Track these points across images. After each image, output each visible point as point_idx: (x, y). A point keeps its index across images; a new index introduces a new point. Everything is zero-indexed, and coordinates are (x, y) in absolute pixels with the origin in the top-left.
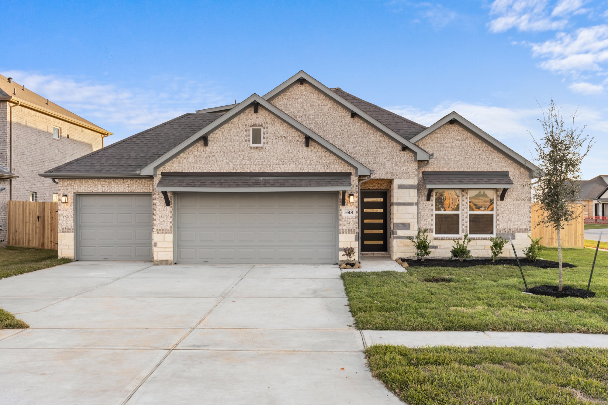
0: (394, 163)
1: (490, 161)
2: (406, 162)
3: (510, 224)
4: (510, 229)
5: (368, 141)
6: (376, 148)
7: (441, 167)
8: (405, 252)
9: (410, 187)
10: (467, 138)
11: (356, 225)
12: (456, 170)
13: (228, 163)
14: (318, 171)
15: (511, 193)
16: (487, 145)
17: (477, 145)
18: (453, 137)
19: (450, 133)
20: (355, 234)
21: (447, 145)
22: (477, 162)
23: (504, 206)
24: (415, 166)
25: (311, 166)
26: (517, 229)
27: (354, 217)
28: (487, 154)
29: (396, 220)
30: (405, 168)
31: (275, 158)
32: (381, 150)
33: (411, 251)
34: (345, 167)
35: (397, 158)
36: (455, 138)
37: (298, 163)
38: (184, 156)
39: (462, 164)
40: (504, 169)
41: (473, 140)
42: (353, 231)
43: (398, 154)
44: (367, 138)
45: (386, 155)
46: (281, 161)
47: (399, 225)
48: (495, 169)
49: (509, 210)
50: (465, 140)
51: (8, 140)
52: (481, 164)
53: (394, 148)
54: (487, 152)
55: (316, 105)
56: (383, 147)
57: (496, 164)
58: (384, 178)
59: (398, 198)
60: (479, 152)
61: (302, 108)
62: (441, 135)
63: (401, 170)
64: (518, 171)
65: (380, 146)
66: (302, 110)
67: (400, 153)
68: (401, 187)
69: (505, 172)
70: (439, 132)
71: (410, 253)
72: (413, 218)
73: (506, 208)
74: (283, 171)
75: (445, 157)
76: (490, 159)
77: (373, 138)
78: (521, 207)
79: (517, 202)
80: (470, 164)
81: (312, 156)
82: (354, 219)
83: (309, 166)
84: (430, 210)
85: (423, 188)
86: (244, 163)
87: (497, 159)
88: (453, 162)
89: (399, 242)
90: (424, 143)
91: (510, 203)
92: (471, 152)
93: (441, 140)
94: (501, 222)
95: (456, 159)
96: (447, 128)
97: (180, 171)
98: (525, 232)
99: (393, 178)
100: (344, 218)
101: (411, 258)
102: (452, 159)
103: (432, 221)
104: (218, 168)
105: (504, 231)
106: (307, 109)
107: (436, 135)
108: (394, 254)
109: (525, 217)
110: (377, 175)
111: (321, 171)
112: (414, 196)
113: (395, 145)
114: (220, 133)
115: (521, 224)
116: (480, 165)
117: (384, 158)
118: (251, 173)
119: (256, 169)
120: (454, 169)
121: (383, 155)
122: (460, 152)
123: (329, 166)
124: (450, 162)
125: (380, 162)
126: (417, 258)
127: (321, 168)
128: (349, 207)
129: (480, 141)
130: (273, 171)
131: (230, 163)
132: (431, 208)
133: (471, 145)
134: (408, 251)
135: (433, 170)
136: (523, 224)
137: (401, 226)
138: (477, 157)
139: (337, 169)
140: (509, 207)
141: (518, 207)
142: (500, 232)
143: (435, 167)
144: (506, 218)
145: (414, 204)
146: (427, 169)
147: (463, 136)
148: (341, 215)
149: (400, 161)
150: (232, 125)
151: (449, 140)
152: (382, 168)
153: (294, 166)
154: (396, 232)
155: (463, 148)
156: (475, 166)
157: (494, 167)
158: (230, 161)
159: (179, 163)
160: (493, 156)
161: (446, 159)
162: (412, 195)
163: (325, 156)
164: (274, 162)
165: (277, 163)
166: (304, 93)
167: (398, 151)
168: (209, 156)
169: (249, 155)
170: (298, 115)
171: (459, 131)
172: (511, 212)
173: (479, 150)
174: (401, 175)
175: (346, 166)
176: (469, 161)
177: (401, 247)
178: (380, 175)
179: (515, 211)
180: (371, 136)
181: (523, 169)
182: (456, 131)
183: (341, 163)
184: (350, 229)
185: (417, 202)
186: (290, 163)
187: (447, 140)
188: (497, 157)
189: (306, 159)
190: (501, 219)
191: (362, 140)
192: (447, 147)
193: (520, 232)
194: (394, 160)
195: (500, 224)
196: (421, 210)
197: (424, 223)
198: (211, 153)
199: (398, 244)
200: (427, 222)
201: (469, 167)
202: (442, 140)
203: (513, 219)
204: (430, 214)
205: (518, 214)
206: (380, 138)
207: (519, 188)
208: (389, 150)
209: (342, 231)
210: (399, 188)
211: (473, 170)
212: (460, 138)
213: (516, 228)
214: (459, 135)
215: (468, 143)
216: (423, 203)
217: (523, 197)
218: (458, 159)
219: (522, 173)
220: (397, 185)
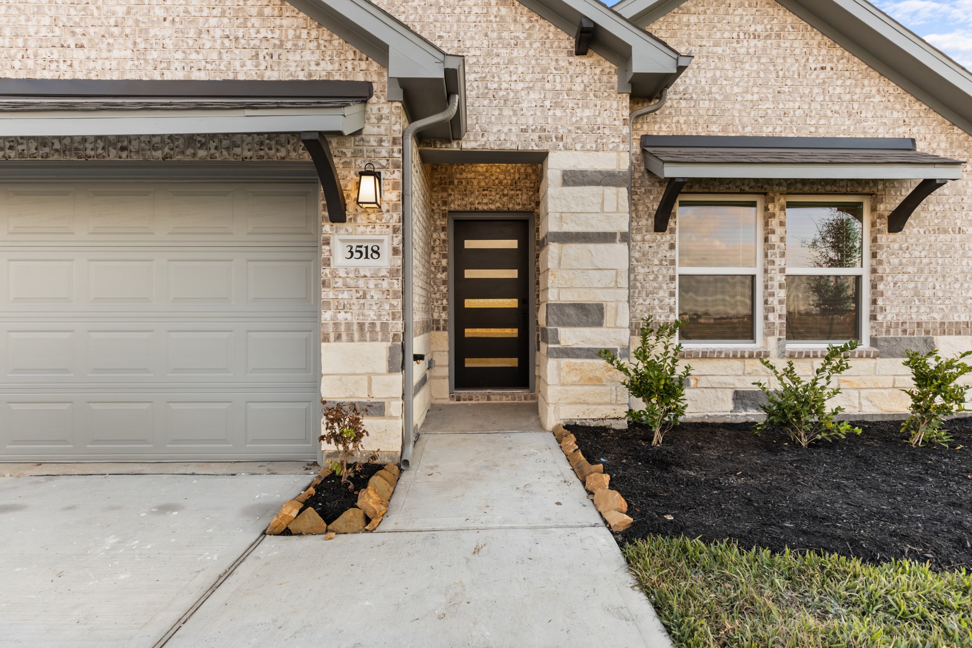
0: (549, 95)
1: (856, 106)
2: (591, 95)
3: (918, 307)
4: (919, 324)
5: (459, 21)
6: (486, 43)
7: (701, 121)
8: (588, 404)
9: (605, 179)
11: (392, 305)
14: (231, 77)
16: (847, 54)
17: (815, 52)
18: (740, 26)
19: (731, 11)
20: (389, 344)
21: (719, 50)
22: (816, 106)
23: (901, 249)
24: (621, 105)
25: (201, 57)
26: (942, 324)
27: (384, 273)
28: (848, 82)
29: (555, 291)
30: (587, 112)
31: (47, 21)
32: (503, 52)
33: (607, 399)
34: (346, 60)
35: (558, 79)
36: (745, 29)
37: (146, 40)
39: (769, 111)
40: (901, 132)
41: (803, 36)
42: (378, 328)
44: (458, 10)
45: (521, 69)
46: (73, 33)
47: (568, 311)
48: (873, 131)
49: (914, 263)
50: (778, 36)
52: (829, 113)
53: (548, 45)
54: (847, 74)
56: (513, 42)
57: (875, 116)
59: (561, 217)
60: (823, 75)
62: (702, 17)
63: (574, 120)
64: (943, 137)
65: (500, 38)
67: (570, 63)
68: (572, 178)
69: (905, 138)
70: (693, 9)
71: (605, 404)
72: (613, 284)
73: (907, 255)
74: (80, 76)
75: (714, 89)
76: (855, 97)
78: (952, 252)
79: (942, 236)
80: (794, 114)
81: (205, 14)
82: (383, 278)
83: (194, 56)
84: (664, 263)
85: (643, 190)
87: (878, 98)
88: (738, 106)
89: (567, 369)
91: (918, 240)
92: (796, 76)
93: (700, 33)
94: (892, 301)
95: (748, 97)
98: (965, 334)
99: (544, 147)
100: (342, 273)
101: (606, 423)
102: (736, 94)
103: (673, 299)
105: (900, 330)
107: (685, 18)
108: (551, 409)
110: (492, 138)
111: (241, 77)
112: (618, 211)
113: (551, 36)
115: (954, 309)
116: (826, 116)
117: (514, 77)
120: (743, 128)
121: (512, 68)
122: (762, 74)
123: (275, 57)
124: (730, 106)
125: (501, 93)
126: (625, 421)
127: (243, 66)
128: (362, 229)
129: (826, 38)
130: (38, 76)
132: (668, 254)
133: (798, 51)
134: (598, 400)
135: (674, 131)
136: (959, 307)
137: (572, 312)
138: (816, 91)
139: (313, 67)
140: (917, 254)
141: (942, 253)
142: (888, 331)
143: (682, 120)
144: (906, 289)
145: (618, 237)
146: (657, 126)
147: (769, 22)
148: (327, 263)
149: (571, 89)
151: (727, 35)
152: (507, 112)
153: (128, 53)
154: (556, 332)
155: (771, 59)
156: (808, 119)
157: (870, 123)
160: (867, 89)
161: (717, 96)
162: (610, 206)
163: (260, 14)
164: (41, 35)
165: (56, 40)
167: (563, 56)
171: (758, 8)
172: (921, 271)
173: (822, 68)
174: (573, 139)
175: (350, 55)
176: (791, 104)
177: (573, 384)
178: (502, 137)
179: (934, 265)
181: (960, 131)
182: (750, 6)
183: (330, 41)
184: (367, 322)
185: (626, 229)
186: (111, 41)
187: (719, 35)
188: (878, 91)
189: (178, 25)
190: (889, 293)
191: (440, 17)
192: (719, 59)
193: (950, 334)
194: (548, 86)
195: (888, 308)
196: (637, 261)
197: (647, 303)
199: (563, 374)
200: (656, 302)
201: (791, 122)
203: (928, 293)
204: (664, 276)
205: (944, 276)
206: (501, 8)
208: (532, 52)
209: (330, 329)
210: (565, 183)
211: (804, 134)
212: (760, 28)
213: (939, 320)
214: (758, 18)
215: (788, 44)
216: (644, 240)
217: (959, 222)
218: (756, 97)
219: (956, 144)
220: (559, 174)
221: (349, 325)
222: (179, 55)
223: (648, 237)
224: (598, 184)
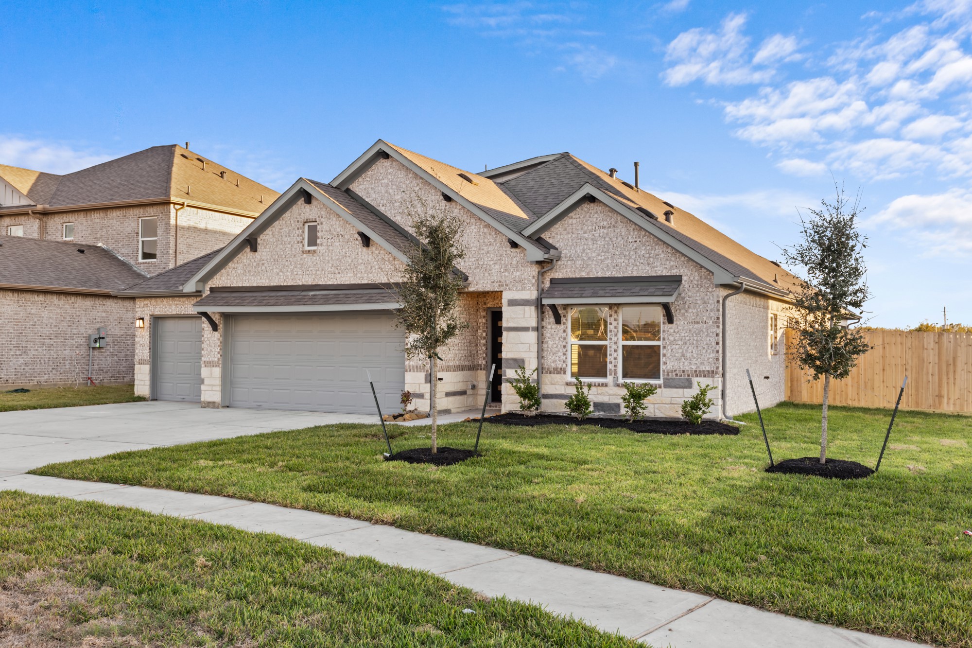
0: (503, 266)
1: (652, 259)
2: (520, 265)
3: (684, 362)
4: (684, 371)
7: (577, 271)
9: (525, 303)
10: (616, 223)
12: (600, 275)
13: (278, 274)
14: (380, 282)
15: (686, 311)
16: (647, 233)
17: (632, 233)
18: (596, 223)
19: (592, 216)
20: (426, 373)
21: (586, 235)
22: (632, 261)
23: (674, 332)
24: (534, 270)
26: (696, 371)
28: (648, 248)
29: (505, 353)
30: (518, 273)
31: (330, 265)
32: (485, 248)
35: (507, 259)
36: (598, 224)
37: (357, 270)
38: (233, 265)
39: (609, 264)
40: (674, 272)
41: (626, 226)
42: (422, 368)
43: (509, 252)
44: (468, 231)
45: (492, 255)
46: (337, 269)
48: (660, 272)
49: (682, 339)
50: (614, 226)
51: (172, 252)
52: (638, 264)
53: (503, 244)
54: (647, 244)
55: (404, 186)
56: (489, 243)
57: (661, 264)
58: (489, 290)
59: (509, 320)
60: (635, 245)
61: (387, 192)
62: (578, 220)
63: (513, 277)
64: (697, 274)
65: (484, 242)
66: (386, 195)
67: (511, 252)
68: (512, 303)
69: (676, 276)
72: (529, 350)
73: (678, 335)
74: (339, 283)
75: (583, 255)
76: (651, 255)
77: (475, 230)
78: (701, 334)
79: (696, 325)
80: (621, 266)
83: (370, 275)
84: (561, 339)
86: (295, 273)
87: (662, 255)
88: (594, 262)
90: (553, 234)
91: (684, 327)
92: (622, 246)
93: (577, 228)
94: (670, 359)
95: (599, 258)
96: (586, 209)
97: (229, 285)
98: (709, 377)
99: (501, 289)
102: (594, 257)
103: (565, 357)
104: (267, 281)
105: (674, 374)
106: (392, 194)
107: (570, 221)
108: (503, 405)
109: (709, 351)
110: (480, 286)
112: (530, 317)
114: (270, 233)
115: (702, 363)
116: (636, 266)
117: (489, 259)
118: (303, 286)
119: (309, 281)
121: (488, 255)
122: (606, 246)
124: (590, 263)
125: (484, 266)
127: (384, 278)
129: (637, 226)
130: (328, 283)
131: (281, 274)
133: (623, 234)
135: (565, 276)
136: (705, 363)
137: (511, 362)
138: (632, 253)
140: (683, 335)
141: (696, 334)
142: (668, 375)
143: (568, 271)
144: (678, 353)
145: (531, 329)
146: (557, 274)
147: (609, 221)
149: (511, 263)
150: (284, 222)
151: (590, 228)
152: (486, 274)
153: (352, 275)
154: (505, 372)
155: (611, 239)
156: (628, 267)
157: (659, 268)
158: (281, 271)
159: (228, 275)
160: (657, 251)
161: (585, 258)
162: (527, 315)
164: (329, 270)
165: (333, 271)
166: (389, 171)
167: (508, 249)
168: (258, 264)
169: (301, 262)
170: (382, 202)
171: (605, 213)
172: (685, 343)
173: (635, 241)
174: (513, 285)
176: (620, 260)
177: (512, 395)
178: (484, 285)
179: (692, 340)
180: (473, 227)
182: (601, 213)
184: (419, 366)
185: (536, 325)
186: (347, 271)
187: (586, 228)
188: (663, 251)
189: (366, 265)
190: (668, 354)
192: (586, 240)
193: (700, 376)
194: (503, 262)
195: (668, 363)
196: (549, 338)
197: (553, 358)
198: (260, 261)
199: (507, 390)
200: (557, 358)
202: (579, 228)
203: (689, 355)
205: (697, 346)
207: (699, 302)
209: (408, 368)
210: (510, 305)
211: (626, 275)
212: (605, 223)
213: (694, 369)
214: (605, 218)
215: (619, 230)
216: (551, 328)
217: (705, 318)
218: (603, 258)
219: (703, 277)
220: (506, 301)
221: (413, 366)
222: (366, 275)
223: (553, 327)
224: (522, 305)
